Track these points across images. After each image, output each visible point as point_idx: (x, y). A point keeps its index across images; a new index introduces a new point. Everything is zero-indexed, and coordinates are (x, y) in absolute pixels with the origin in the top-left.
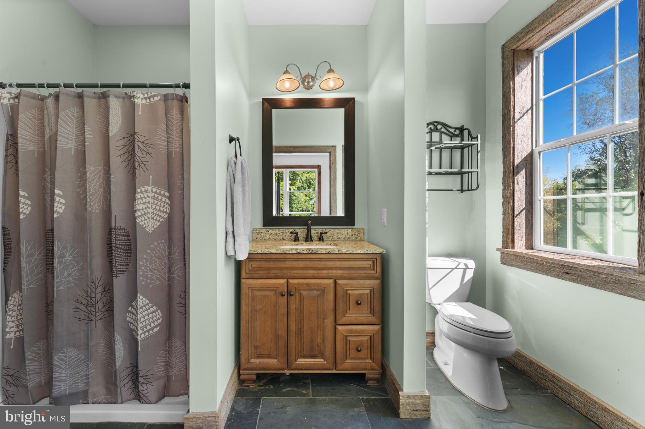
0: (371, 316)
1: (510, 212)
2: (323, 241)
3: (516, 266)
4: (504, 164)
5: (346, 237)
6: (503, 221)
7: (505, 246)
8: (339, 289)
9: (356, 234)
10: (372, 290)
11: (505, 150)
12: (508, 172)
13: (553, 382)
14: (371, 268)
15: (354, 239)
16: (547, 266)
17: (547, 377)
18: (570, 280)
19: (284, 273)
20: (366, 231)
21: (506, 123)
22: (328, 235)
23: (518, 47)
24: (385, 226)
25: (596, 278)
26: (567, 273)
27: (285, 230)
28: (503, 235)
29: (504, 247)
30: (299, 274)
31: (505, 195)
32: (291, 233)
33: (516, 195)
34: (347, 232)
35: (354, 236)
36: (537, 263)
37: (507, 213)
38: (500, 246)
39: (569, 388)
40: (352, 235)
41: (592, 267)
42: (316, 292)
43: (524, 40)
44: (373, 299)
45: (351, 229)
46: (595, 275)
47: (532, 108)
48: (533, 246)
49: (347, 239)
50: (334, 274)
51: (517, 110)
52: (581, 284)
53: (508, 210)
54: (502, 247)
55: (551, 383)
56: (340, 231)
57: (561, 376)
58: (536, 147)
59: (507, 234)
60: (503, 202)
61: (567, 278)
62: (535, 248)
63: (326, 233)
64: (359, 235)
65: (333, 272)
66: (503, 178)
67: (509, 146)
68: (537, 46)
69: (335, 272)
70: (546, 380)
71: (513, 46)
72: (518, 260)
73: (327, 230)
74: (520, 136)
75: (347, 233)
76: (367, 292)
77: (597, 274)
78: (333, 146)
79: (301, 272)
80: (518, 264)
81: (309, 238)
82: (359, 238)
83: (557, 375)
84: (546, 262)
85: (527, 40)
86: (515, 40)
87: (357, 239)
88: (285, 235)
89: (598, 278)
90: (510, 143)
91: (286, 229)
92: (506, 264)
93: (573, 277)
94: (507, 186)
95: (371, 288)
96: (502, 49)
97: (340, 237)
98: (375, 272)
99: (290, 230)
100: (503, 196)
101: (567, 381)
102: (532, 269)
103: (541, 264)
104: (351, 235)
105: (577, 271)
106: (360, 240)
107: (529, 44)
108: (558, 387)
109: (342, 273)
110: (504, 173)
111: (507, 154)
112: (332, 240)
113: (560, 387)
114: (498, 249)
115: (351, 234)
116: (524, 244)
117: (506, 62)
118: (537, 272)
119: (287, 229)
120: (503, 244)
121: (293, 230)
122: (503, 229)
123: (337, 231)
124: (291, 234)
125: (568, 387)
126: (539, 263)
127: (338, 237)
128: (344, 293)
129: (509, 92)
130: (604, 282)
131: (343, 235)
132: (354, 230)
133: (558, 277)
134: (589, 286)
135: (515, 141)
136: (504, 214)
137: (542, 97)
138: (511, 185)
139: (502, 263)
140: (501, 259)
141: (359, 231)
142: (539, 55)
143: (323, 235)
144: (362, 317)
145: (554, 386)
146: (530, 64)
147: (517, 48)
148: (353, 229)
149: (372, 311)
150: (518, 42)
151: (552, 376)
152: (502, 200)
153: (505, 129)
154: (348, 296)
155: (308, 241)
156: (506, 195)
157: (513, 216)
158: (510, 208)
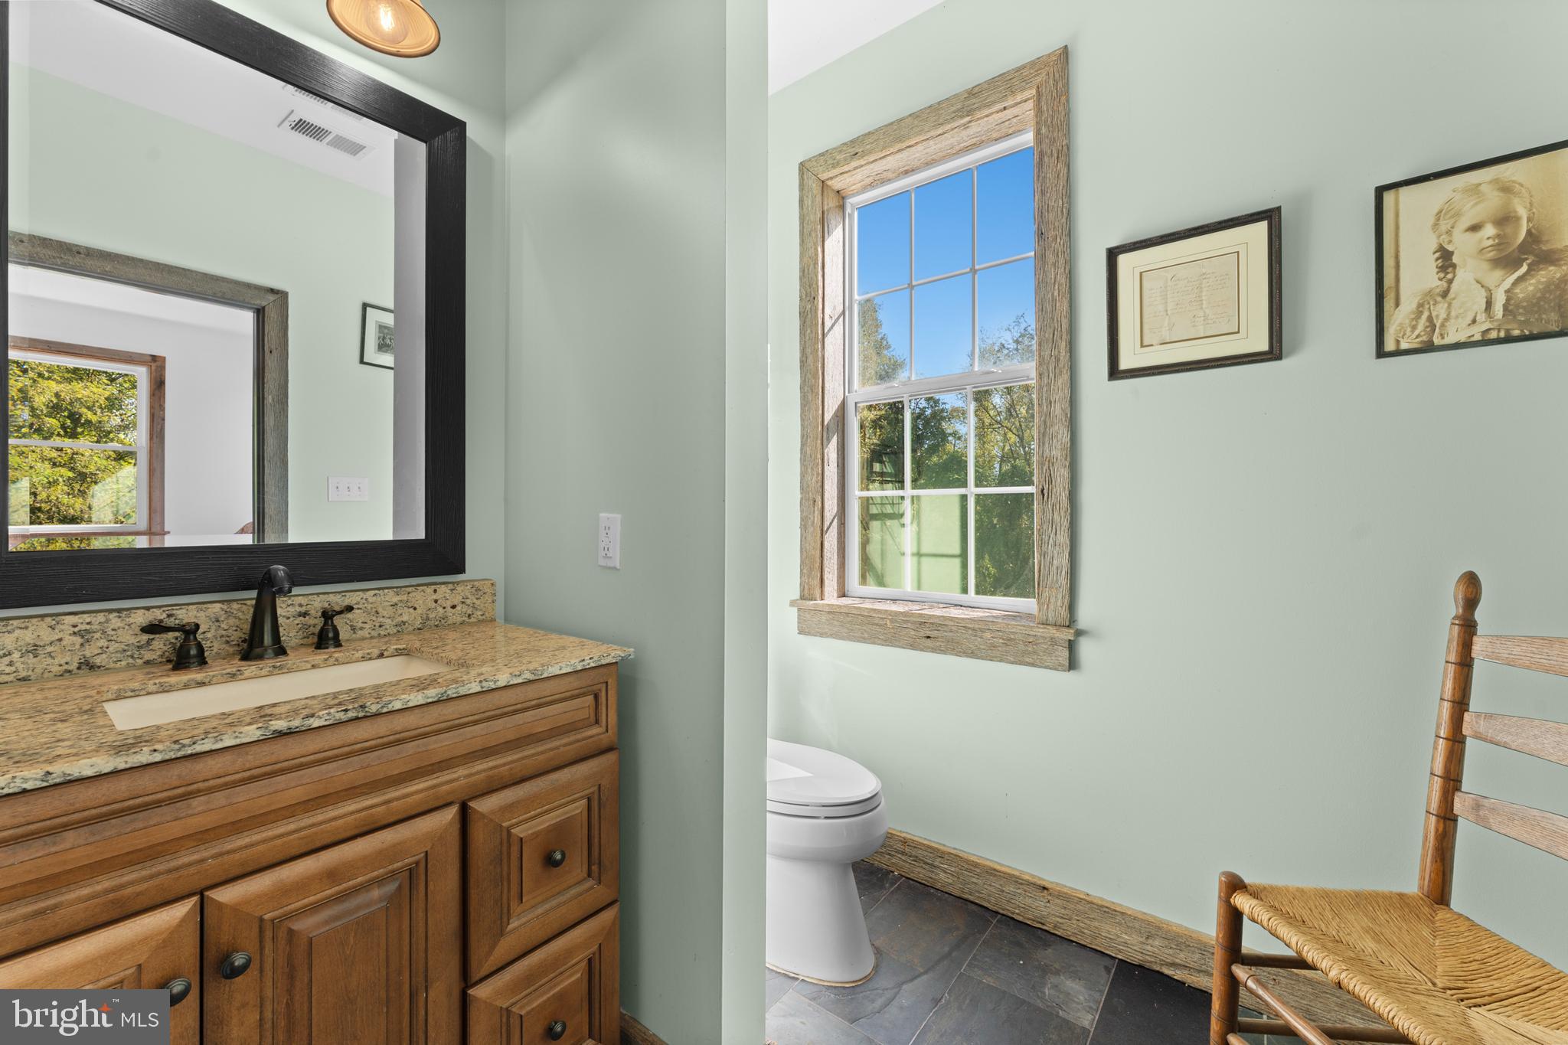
0: (592, 888)
1: (817, 520)
2: (338, 643)
3: (831, 636)
4: (802, 420)
5: (432, 616)
6: (801, 541)
7: (807, 595)
8: (479, 835)
9: (468, 601)
10: (596, 796)
11: (806, 388)
12: (812, 436)
13: (903, 853)
14: (589, 718)
15: (459, 619)
16: (892, 628)
17: (891, 846)
18: (934, 650)
19: (177, 869)
20: (500, 588)
21: (809, 331)
22: (356, 616)
23: (831, 178)
24: (615, 568)
25: (976, 640)
26: (929, 637)
27: (101, 617)
28: (801, 570)
29: (802, 598)
30: (279, 842)
31: (805, 486)
32: (153, 629)
33: (826, 487)
34: (435, 597)
35: (458, 608)
36: (873, 624)
37: (810, 523)
38: (796, 595)
39: (931, 855)
40: (454, 607)
41: (975, 621)
42: (376, 893)
43: (846, 168)
44: (597, 827)
45: (451, 586)
46: (976, 636)
47: (844, 312)
48: (846, 589)
49: (432, 623)
50: (463, 782)
51: (827, 311)
52: (952, 654)
53: (812, 518)
54: (798, 597)
55: (899, 856)
56: (405, 598)
57: (914, 836)
58: (849, 393)
59: (811, 570)
60: (802, 499)
61: (929, 647)
62: (849, 594)
63: (350, 609)
64: (477, 602)
65: (455, 776)
66: (802, 449)
67: (815, 382)
68: (853, 195)
69: (466, 772)
70: (890, 854)
71: (824, 172)
72: (836, 623)
73: (351, 599)
74: (830, 366)
75: (436, 601)
76: (577, 808)
77: (979, 633)
78: (272, 291)
79: (292, 827)
80: (836, 629)
81: (267, 639)
82: (480, 613)
83: (909, 836)
84: (892, 621)
85: (850, 171)
86: (828, 163)
87: (473, 620)
88: (103, 643)
89: (979, 639)
90: (815, 376)
91: (111, 611)
92: (808, 634)
93: (938, 644)
94: (810, 467)
95: (587, 792)
96: (799, 170)
97: (405, 618)
98: (603, 729)
99: (141, 618)
100: (802, 488)
101: (925, 842)
102: (864, 638)
103: (880, 626)
104: (449, 609)
105: (946, 632)
106: (483, 621)
107: (848, 181)
108: (912, 860)
109: (491, 768)
110: (804, 437)
111: (810, 398)
112: (375, 634)
113: (916, 859)
114: (793, 603)
115: (449, 604)
116: (836, 588)
117: (808, 202)
118: (874, 643)
119: (119, 611)
120: (803, 590)
121: (159, 615)
122: (801, 557)
123: (395, 599)
124: (145, 637)
125: (929, 854)
126: (877, 625)
127: (399, 619)
128: (501, 843)
129: (815, 268)
130: (989, 645)
131: (419, 611)
132: (459, 588)
133: (913, 646)
134: (967, 656)
135: (825, 374)
136: (804, 527)
137: (856, 297)
138: (818, 464)
139: (801, 632)
140: (799, 623)
141: (478, 590)
142: (853, 212)
143: (338, 621)
144: (565, 903)
145: (904, 861)
146: (841, 225)
147: (828, 179)
148: (458, 583)
149: (595, 868)
150: (834, 166)
151: (901, 841)
152: (799, 496)
153: (805, 345)
154: (515, 849)
155: (260, 657)
156: (808, 486)
157: (822, 530)
158: (816, 512)
